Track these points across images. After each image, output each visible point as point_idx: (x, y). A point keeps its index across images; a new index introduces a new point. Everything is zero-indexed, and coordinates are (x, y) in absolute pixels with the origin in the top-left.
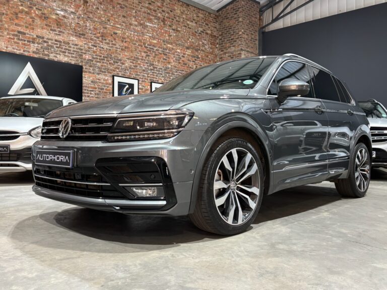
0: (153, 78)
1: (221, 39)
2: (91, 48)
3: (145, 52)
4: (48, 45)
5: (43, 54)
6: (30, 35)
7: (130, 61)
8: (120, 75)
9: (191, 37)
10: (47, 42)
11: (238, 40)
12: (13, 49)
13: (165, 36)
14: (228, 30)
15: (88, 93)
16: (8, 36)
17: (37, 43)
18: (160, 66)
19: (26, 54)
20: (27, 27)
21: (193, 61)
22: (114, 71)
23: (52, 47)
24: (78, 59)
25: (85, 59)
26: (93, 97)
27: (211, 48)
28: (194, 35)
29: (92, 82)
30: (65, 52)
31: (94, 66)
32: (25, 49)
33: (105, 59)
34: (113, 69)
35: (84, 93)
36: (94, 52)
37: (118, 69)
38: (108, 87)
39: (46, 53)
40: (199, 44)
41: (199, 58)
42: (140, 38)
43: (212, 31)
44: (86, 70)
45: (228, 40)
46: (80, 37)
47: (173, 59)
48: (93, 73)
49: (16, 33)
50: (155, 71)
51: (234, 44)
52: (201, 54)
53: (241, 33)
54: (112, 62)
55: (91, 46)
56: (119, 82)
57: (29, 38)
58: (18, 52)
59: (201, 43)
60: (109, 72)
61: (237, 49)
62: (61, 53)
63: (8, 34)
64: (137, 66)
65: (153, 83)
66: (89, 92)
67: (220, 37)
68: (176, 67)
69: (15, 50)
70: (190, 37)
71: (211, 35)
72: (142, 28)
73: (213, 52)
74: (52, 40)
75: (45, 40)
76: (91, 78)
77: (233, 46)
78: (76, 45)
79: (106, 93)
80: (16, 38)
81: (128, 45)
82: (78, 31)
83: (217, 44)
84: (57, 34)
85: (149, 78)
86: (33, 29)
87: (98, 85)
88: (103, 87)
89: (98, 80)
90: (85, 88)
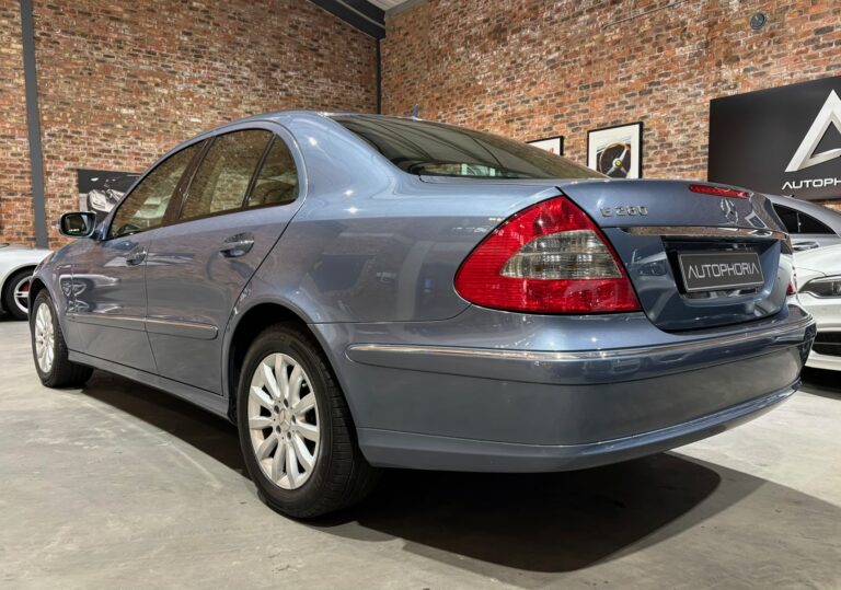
16: (795, 51)
19: (832, 73)
20: (836, 12)
49: (810, 37)
58: (813, 76)
63: (796, 46)
69: (810, 74)
80: (811, 46)
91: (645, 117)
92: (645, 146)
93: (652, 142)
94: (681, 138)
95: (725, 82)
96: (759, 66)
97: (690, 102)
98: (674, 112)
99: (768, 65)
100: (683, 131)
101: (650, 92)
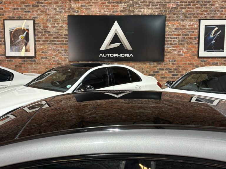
4: (134, 2)
5: (128, 11)
8: (209, 18)
12: (105, 11)
15: (171, 41)
16: (101, 2)
17: (124, 3)
19: (115, 14)
22: (201, 14)
23: (137, 3)
24: (161, 9)
25: (169, 8)
26: (176, 44)
29: (176, 29)
31: (179, 13)
32: (114, 10)
33: (191, 4)
34: (200, 12)
35: (167, 41)
37: (206, 11)
38: (193, 32)
39: (132, 9)
44: (170, 19)
48: (177, 21)
54: (199, 5)
56: (206, 26)
58: (108, 14)
60: (194, 17)
62: (145, 7)
76: (175, 26)
79: (190, 38)
80: (107, 2)
87: (182, 32)
88: (187, 33)
89: (182, 27)
90: (168, 36)
91: (36, 18)
92: (36, 31)
93: (40, 30)
94: (54, 29)
95: (73, 9)
96: (87, 5)
97: (58, 14)
98: (50, 17)
99: (91, 5)
100: (55, 27)
101: (38, 6)
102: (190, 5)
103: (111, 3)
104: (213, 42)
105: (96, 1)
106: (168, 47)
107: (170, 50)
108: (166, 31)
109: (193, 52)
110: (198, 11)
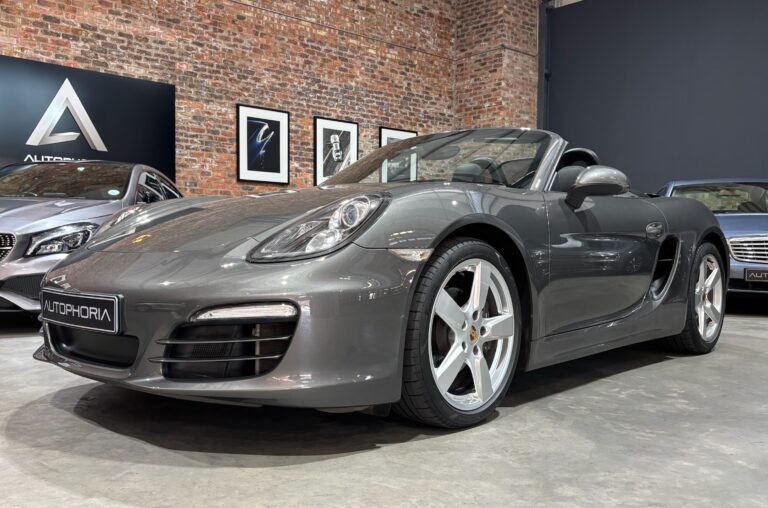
0: (320, 108)
1: (461, 26)
2: (193, 49)
3: (302, 56)
4: (105, 44)
5: (94, 62)
6: (68, 23)
7: (271, 73)
8: (252, 104)
9: (398, 22)
10: (103, 38)
11: (495, 28)
12: (36, 52)
13: (344, 22)
14: (475, 6)
15: (187, 141)
16: (24, 27)
17: (83, 40)
18: (333, 83)
19: (61, 62)
20: (61, 7)
21: (402, 73)
22: (240, 95)
23: (113, 47)
24: (165, 71)
25: (180, 72)
26: (196, 149)
27: (440, 45)
28: (403, 17)
29: (195, 118)
30: (140, 58)
31: (200, 85)
32: (60, 52)
33: (222, 70)
34: (238, 91)
35: (179, 141)
36: (198, 57)
37: (248, 90)
38: (227, 128)
39: (101, 59)
40: (414, 37)
41: (415, 66)
42: (293, 27)
43: (440, 9)
44: (183, 94)
45: (474, 28)
46: (168, 26)
47: (359, 68)
48: (197, 100)
49: (38, 20)
50: (323, 95)
51: (486, 37)
52: (417, 58)
53: (501, 12)
54: (235, 76)
55: (191, 45)
56: (249, 118)
57: (67, 29)
58: (44, 59)
59: (417, 34)
60: (228, 98)
61: (492, 47)
62: (131, 60)
63: (25, 22)
64: (285, 85)
65: (318, 120)
66: (190, 139)
67: (459, 22)
68: (366, 85)
69: (39, 55)
70: (395, 23)
71: (440, 18)
72: (297, 5)
73: (443, 52)
74: (112, 32)
75: (99, 32)
76: (193, 111)
77: (485, 40)
78: (162, 43)
79: (223, 140)
80: (40, 29)
81: (268, 41)
82: (166, 13)
83: (453, 36)
84: (122, 21)
85: (311, 110)
86: (74, 11)
87: (207, 125)
88: (217, 129)
89: (206, 115)
90: (180, 131)
102: (219, 72)
103: (51, 33)
104: (262, 152)
105: (10, 22)
106: (181, 154)
107: (186, 160)
108: (176, 119)
109: (228, 169)
110: (234, 88)
